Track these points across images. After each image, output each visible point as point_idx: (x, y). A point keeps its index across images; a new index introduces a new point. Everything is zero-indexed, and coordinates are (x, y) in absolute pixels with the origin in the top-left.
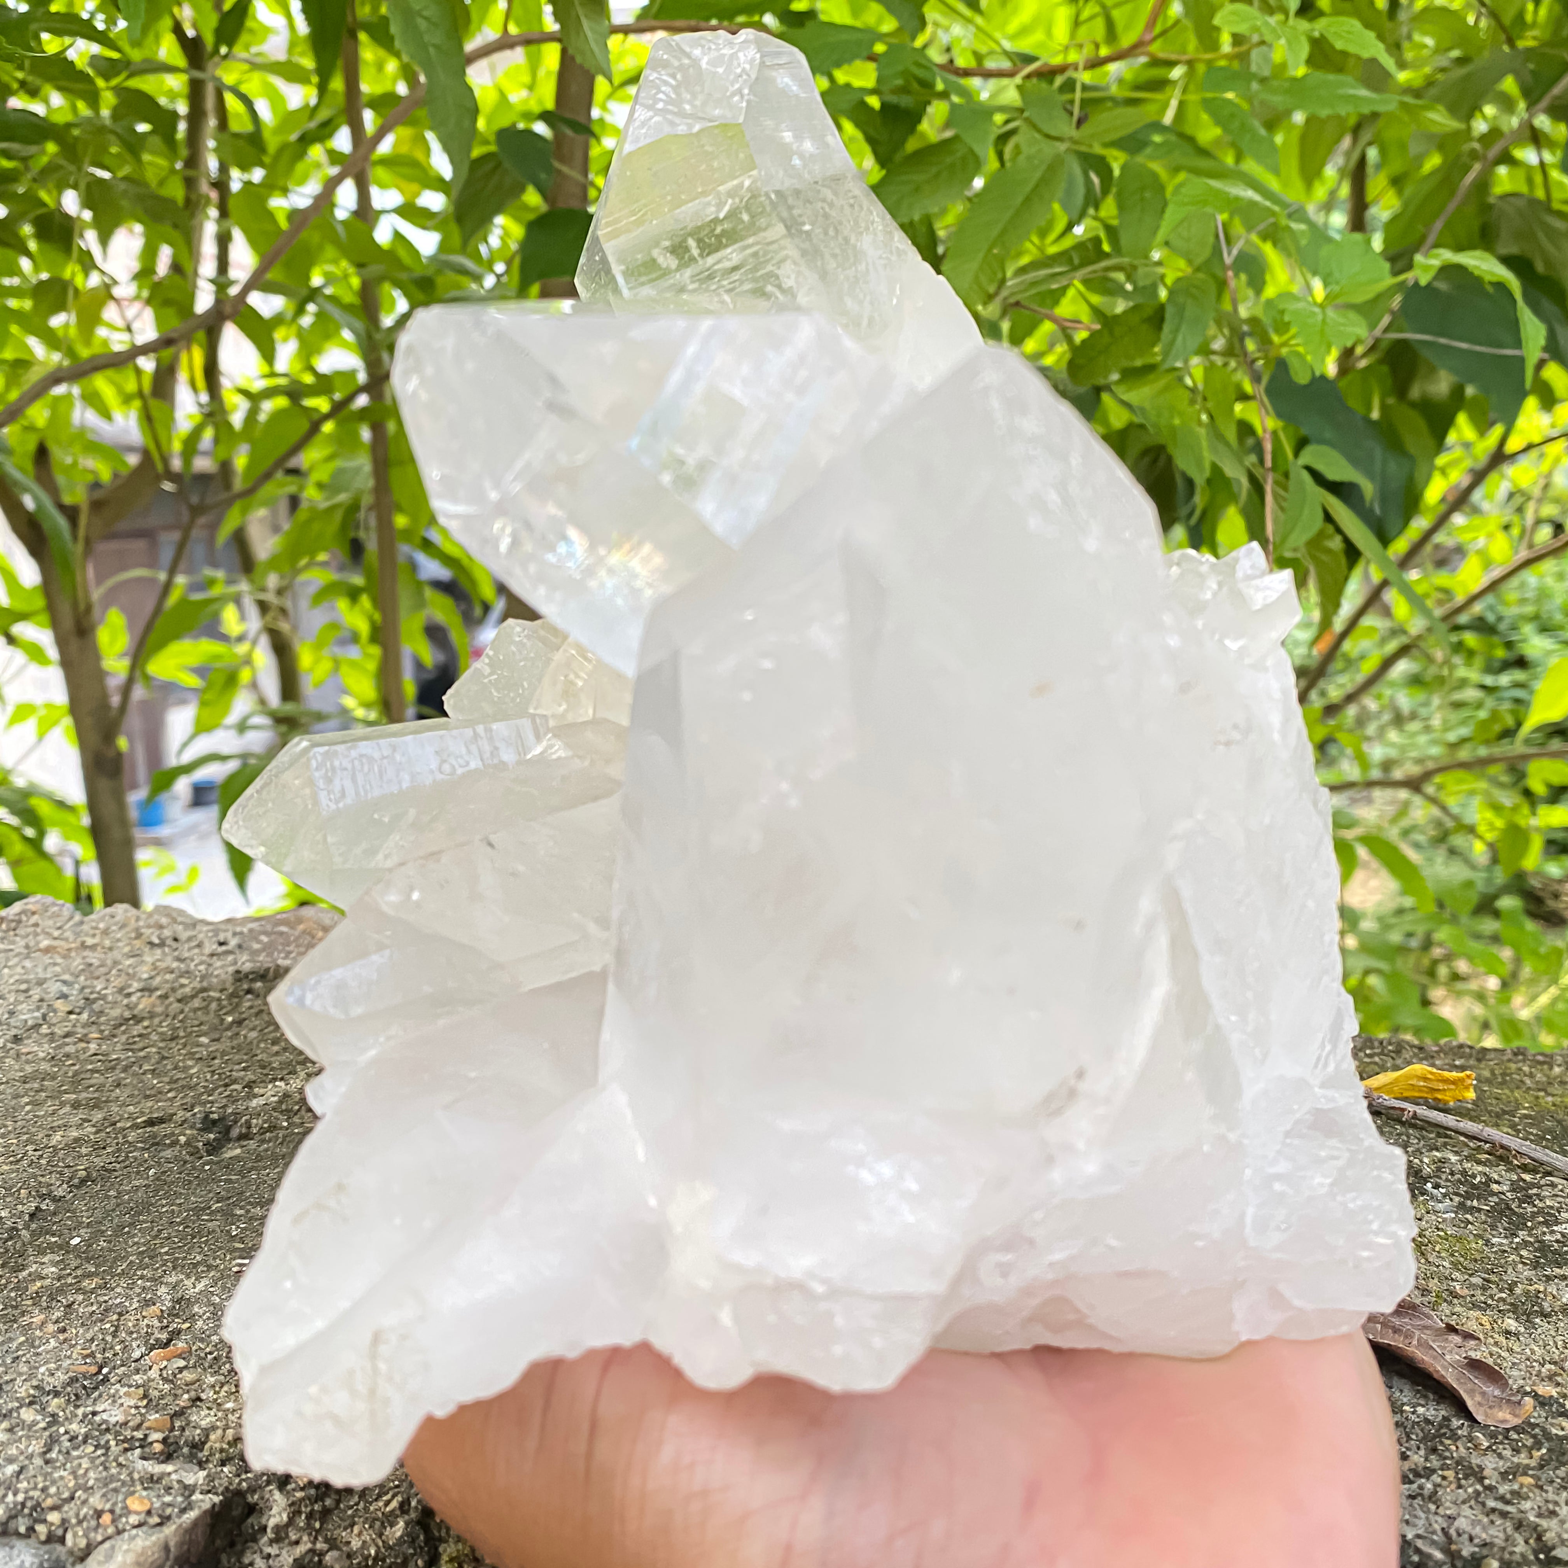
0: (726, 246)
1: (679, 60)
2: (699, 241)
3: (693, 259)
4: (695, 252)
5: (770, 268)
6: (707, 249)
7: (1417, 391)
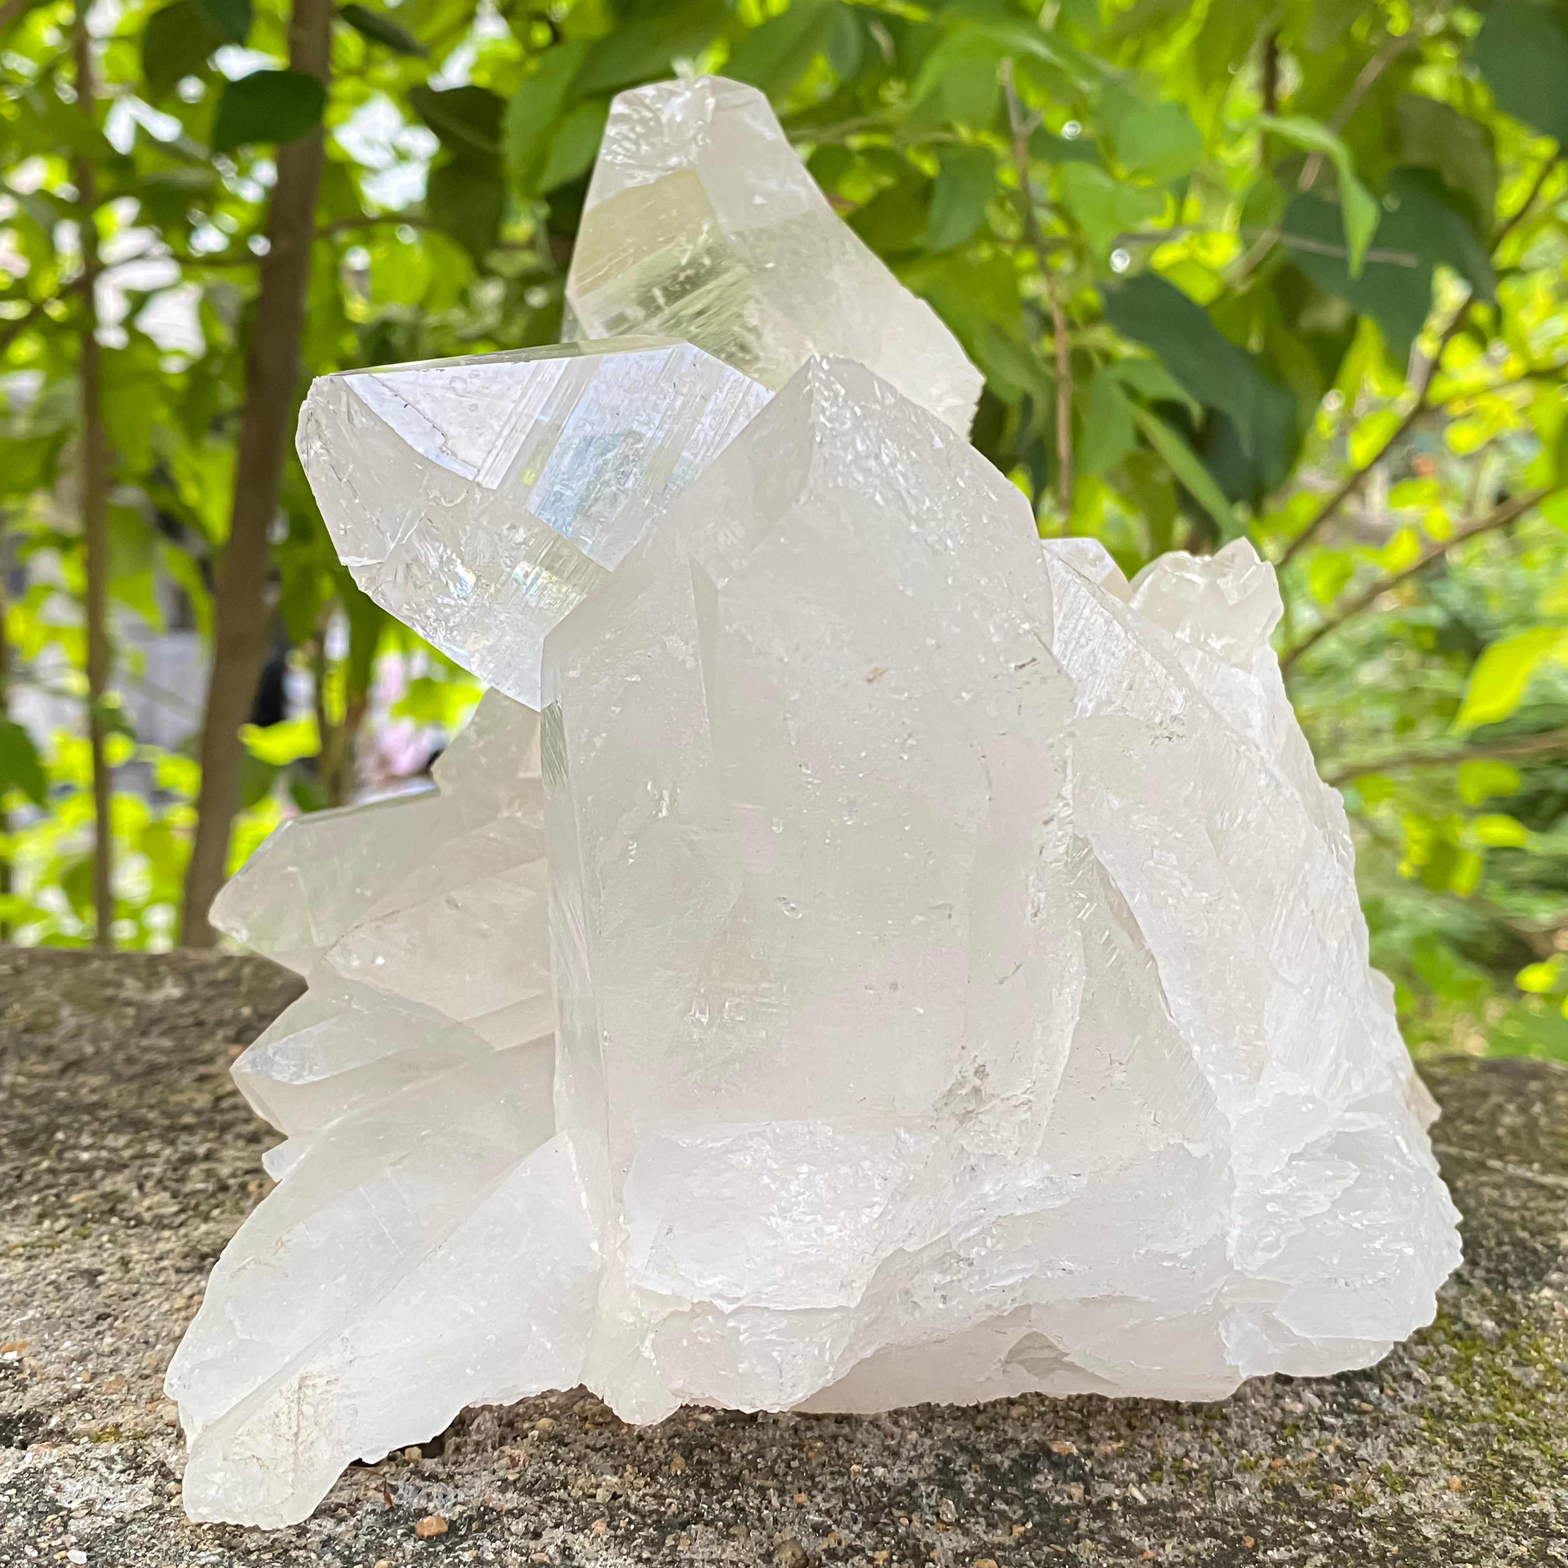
0: (690, 292)
1: (639, 112)
2: (665, 290)
3: (659, 308)
4: (661, 301)
5: (734, 309)
6: (672, 296)
7: (1308, 321)
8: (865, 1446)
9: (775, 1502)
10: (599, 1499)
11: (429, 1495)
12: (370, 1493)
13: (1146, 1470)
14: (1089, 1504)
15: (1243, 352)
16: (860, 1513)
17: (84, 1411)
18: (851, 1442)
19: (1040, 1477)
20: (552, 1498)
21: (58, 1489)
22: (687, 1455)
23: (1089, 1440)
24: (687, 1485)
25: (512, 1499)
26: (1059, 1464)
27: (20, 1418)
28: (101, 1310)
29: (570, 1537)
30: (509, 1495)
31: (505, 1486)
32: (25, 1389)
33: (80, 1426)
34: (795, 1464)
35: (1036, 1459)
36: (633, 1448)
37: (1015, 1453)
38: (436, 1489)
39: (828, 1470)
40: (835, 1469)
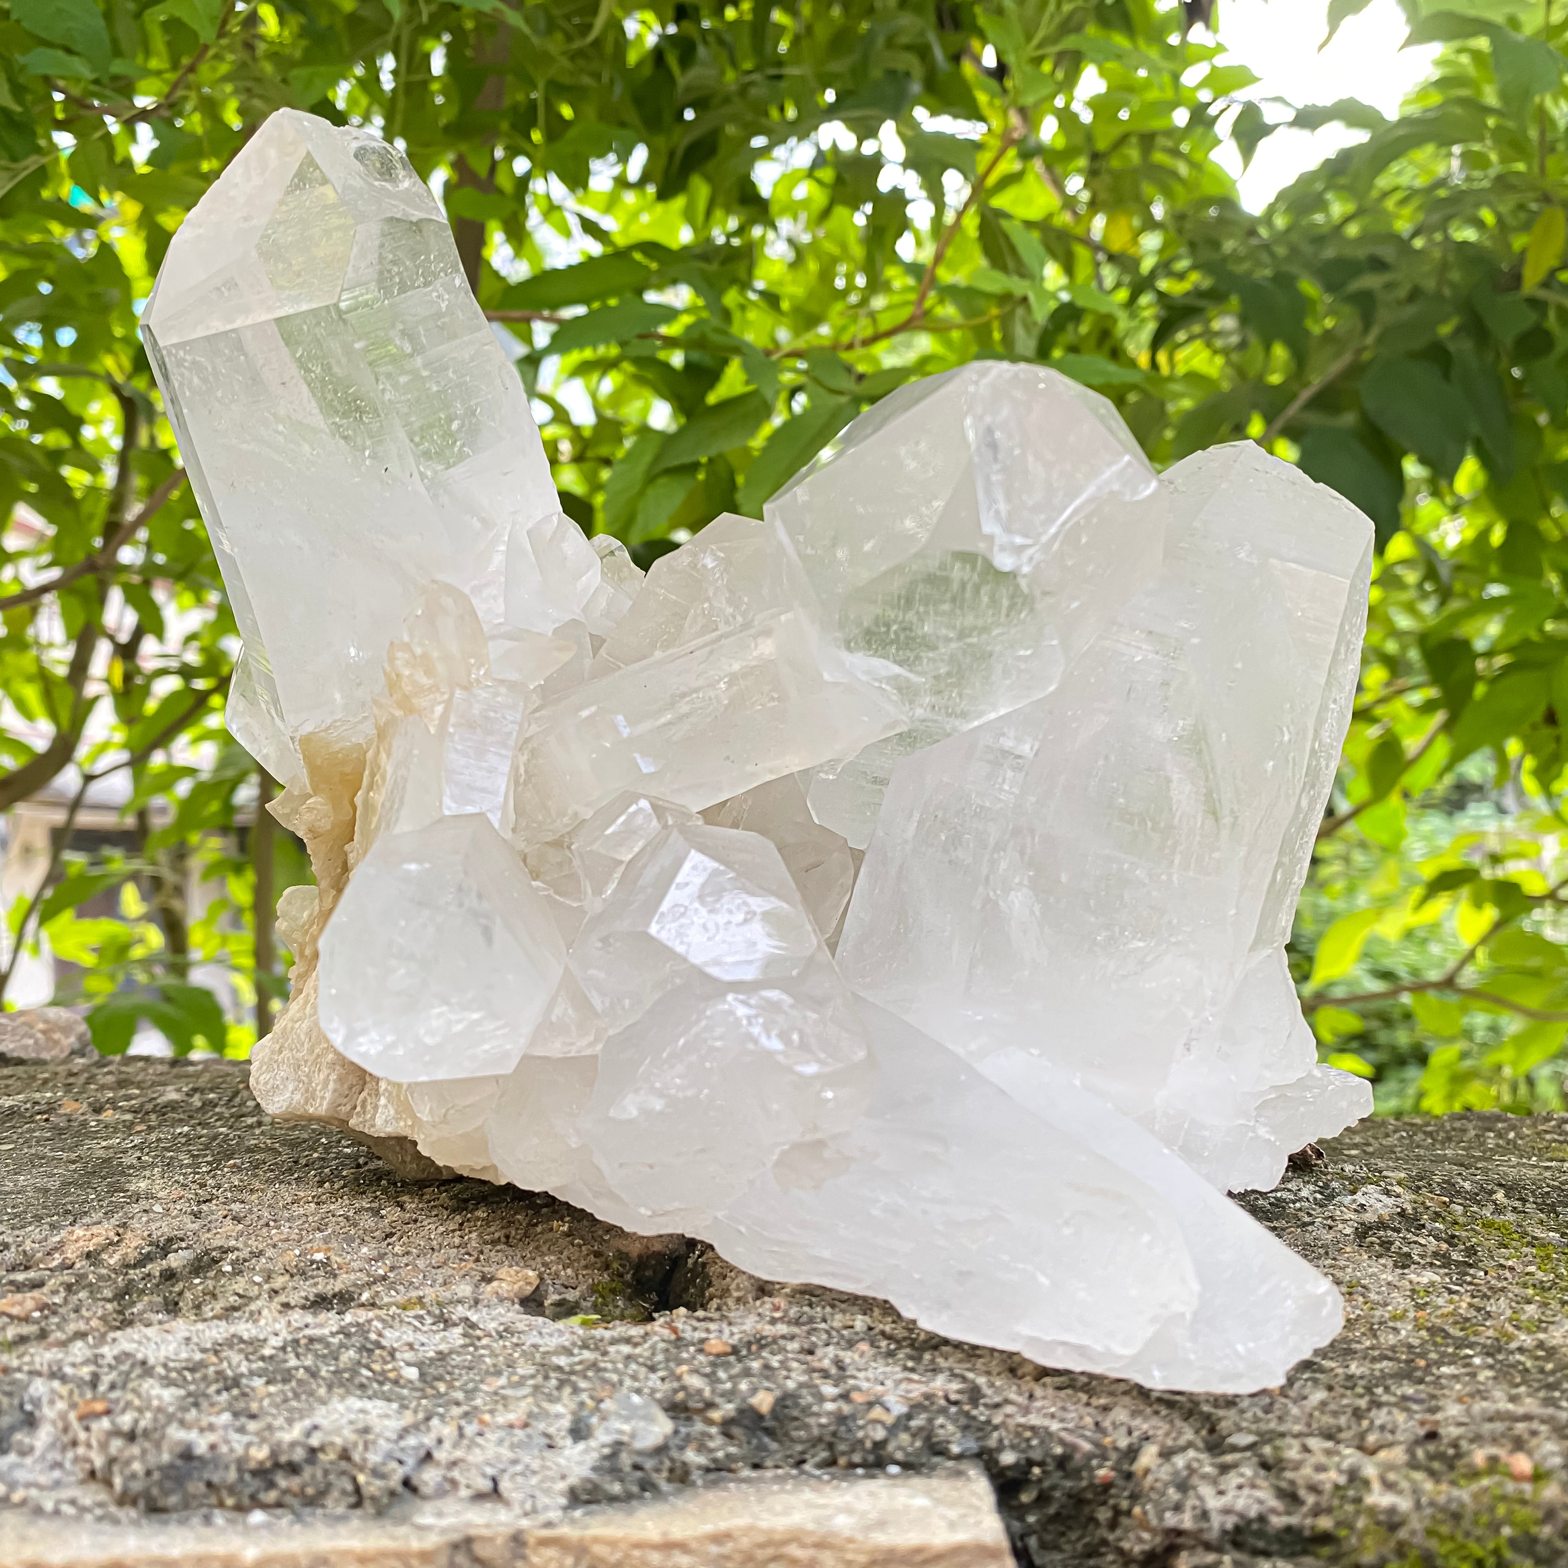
10: (858, 1329)
12: (656, 1330)
17: (389, 1289)
20: (817, 1328)
21: (380, 1335)
25: (782, 1329)
27: (334, 1296)
28: (388, 1230)
29: (842, 1354)
30: (779, 1326)
31: (773, 1321)
32: (335, 1276)
33: (386, 1300)
38: (713, 1326)
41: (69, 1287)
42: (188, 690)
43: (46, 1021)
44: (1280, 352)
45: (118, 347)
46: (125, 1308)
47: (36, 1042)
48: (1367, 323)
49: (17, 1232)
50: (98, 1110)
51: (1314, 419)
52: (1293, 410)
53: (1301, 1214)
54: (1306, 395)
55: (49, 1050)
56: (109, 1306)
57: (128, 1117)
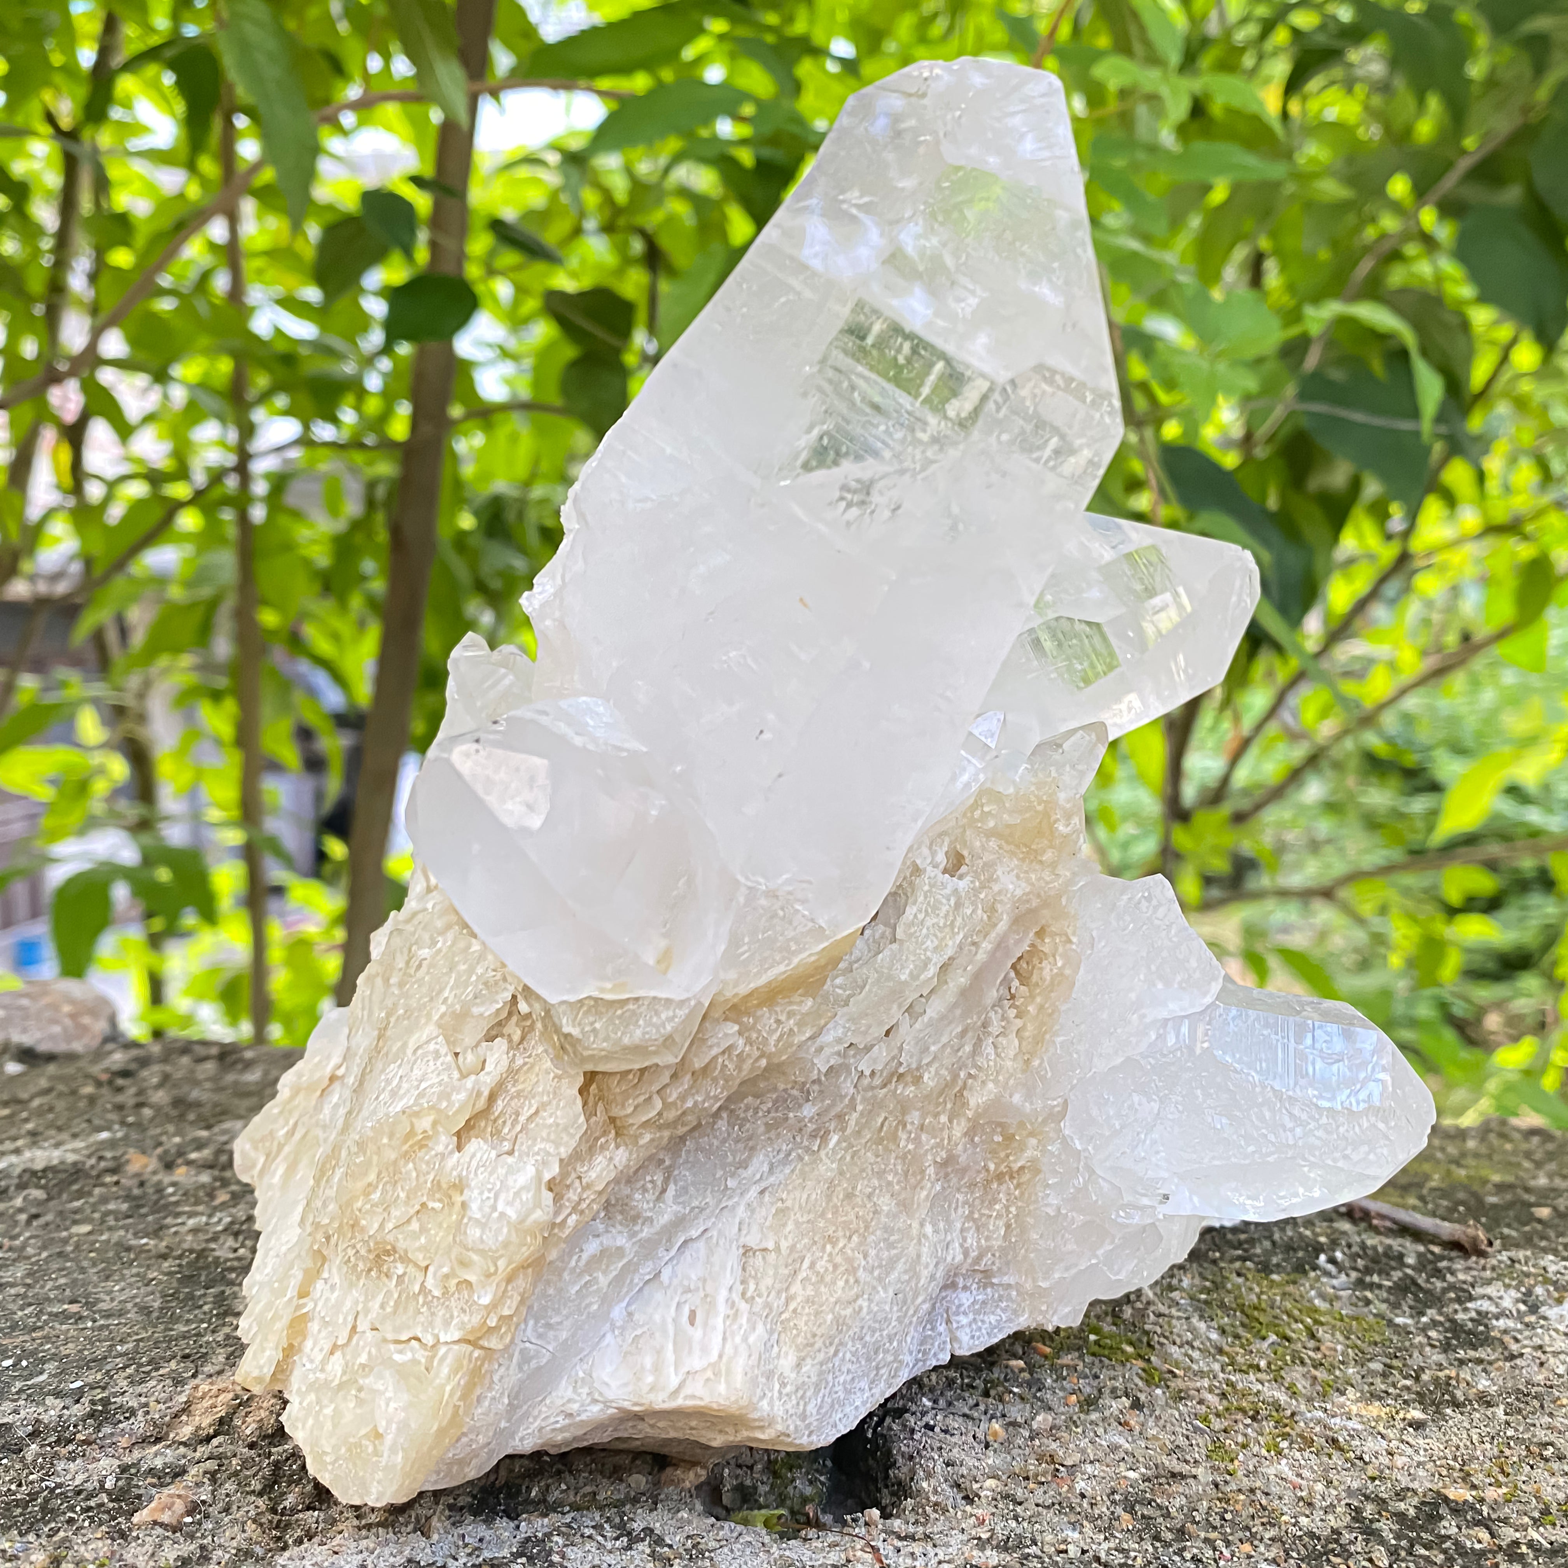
7: (1314, 483)
8: (1280, 1498)
9: (1226, 1553)
10: (1071, 1554)
11: (912, 1554)
12: (859, 1554)
13: (1536, 1515)
14: (1500, 1547)
15: (1264, 511)
16: (1302, 1560)
17: (556, 1480)
18: (1267, 1494)
19: (1445, 1523)
20: (1029, 1555)
22: (1130, 1509)
23: (1474, 1487)
24: (1142, 1539)
25: (993, 1557)
26: (1458, 1509)
30: (988, 1552)
31: (982, 1544)
33: (557, 1496)
34: (1228, 1516)
35: (1436, 1506)
36: (1080, 1506)
37: (1415, 1501)
39: (1257, 1521)
40: (1265, 1520)
41: (213, 1476)
42: (156, 496)
43: (72, 1001)
44: (1434, 103)
45: (58, 79)
46: (278, 1504)
47: (65, 1030)
48: (1540, 68)
49: (139, 1389)
50: (169, 1166)
51: (1475, 194)
52: (1449, 182)
53: (1507, 1339)
54: (1464, 164)
55: (79, 1037)
56: (260, 1502)
57: (205, 1178)
